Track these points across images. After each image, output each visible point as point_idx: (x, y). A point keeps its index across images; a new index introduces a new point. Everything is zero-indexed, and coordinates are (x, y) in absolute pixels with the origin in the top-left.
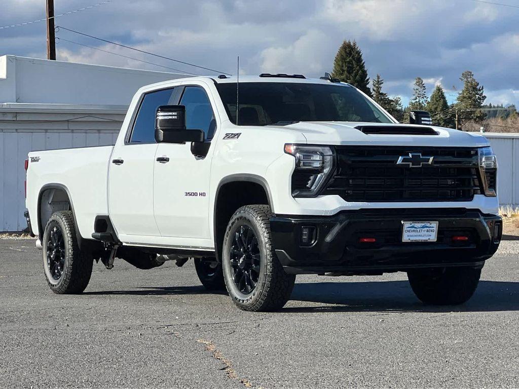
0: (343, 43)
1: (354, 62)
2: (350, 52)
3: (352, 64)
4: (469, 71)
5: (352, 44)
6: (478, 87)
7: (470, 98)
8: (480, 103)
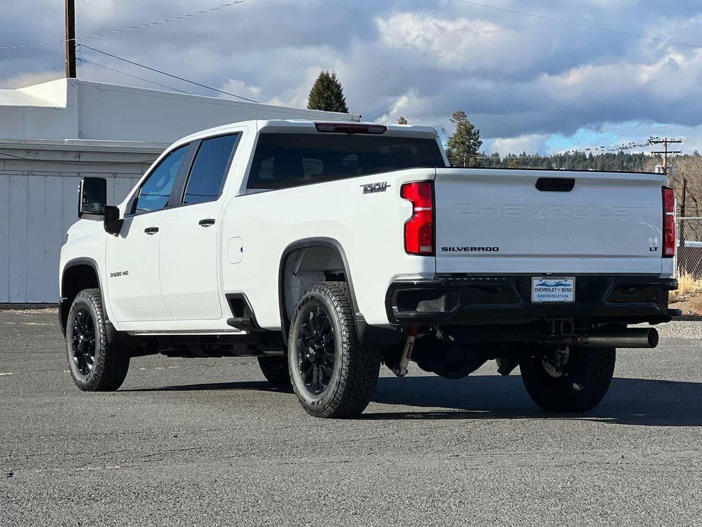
0: (319, 75)
1: (333, 97)
2: (328, 85)
3: (331, 100)
4: (462, 111)
5: (331, 76)
6: (473, 131)
7: (463, 143)
8: (475, 149)
